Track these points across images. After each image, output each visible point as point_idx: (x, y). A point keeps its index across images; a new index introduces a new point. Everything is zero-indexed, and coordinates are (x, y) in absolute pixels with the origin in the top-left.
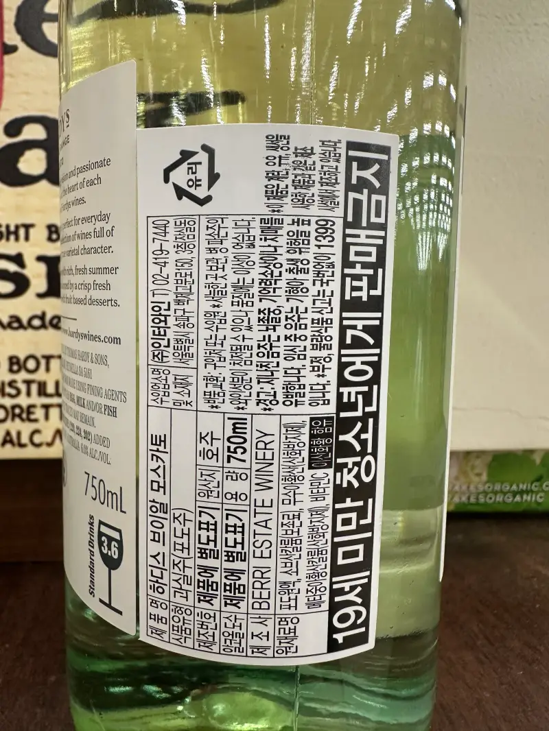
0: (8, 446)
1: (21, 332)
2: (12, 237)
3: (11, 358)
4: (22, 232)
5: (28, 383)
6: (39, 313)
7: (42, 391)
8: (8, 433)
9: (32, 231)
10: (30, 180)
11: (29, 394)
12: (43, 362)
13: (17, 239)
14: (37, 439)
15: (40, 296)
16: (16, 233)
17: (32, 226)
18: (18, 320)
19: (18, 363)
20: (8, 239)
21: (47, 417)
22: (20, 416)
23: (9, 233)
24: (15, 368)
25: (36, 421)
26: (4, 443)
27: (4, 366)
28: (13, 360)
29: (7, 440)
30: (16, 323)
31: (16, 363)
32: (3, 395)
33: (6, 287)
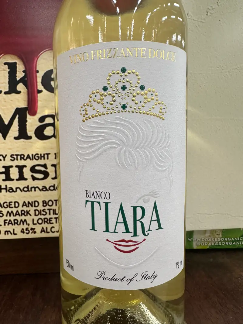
0: (43, 233)
1: (47, 192)
2: (43, 158)
4: (46, 156)
5: (49, 210)
6: (53, 185)
7: (55, 213)
8: (43, 228)
9: (49, 156)
10: (48, 138)
11: (50, 214)
12: (54, 202)
13: (44, 159)
14: (53, 230)
15: (53, 179)
16: (44, 157)
17: (49, 154)
18: (45, 187)
19: (46, 203)
20: (41, 159)
21: (56, 222)
22: (47, 222)
23: (41, 157)
24: (45, 205)
25: (52, 223)
26: (41, 232)
27: (41, 204)
28: (44, 202)
29: (43, 231)
30: (44, 189)
31: (45, 203)
32: (41, 215)
33: (41, 176)
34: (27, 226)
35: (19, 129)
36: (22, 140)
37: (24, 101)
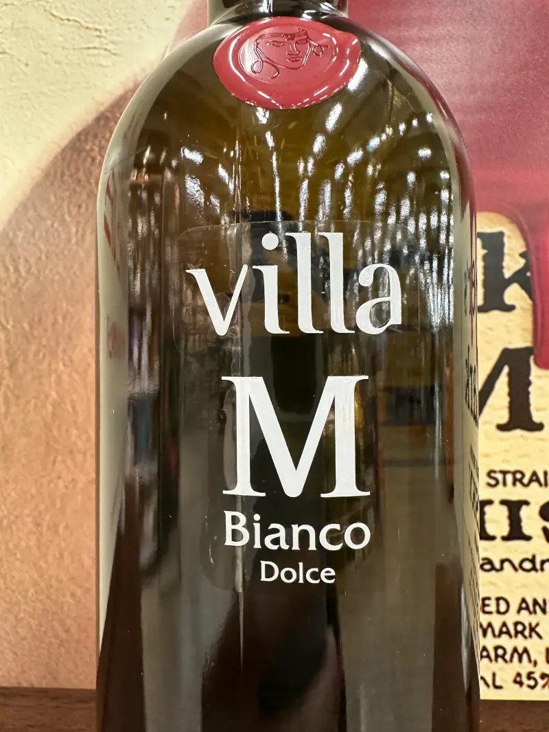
34: (530, 668)
35: (511, 403)
36: (518, 433)
37: (524, 330)
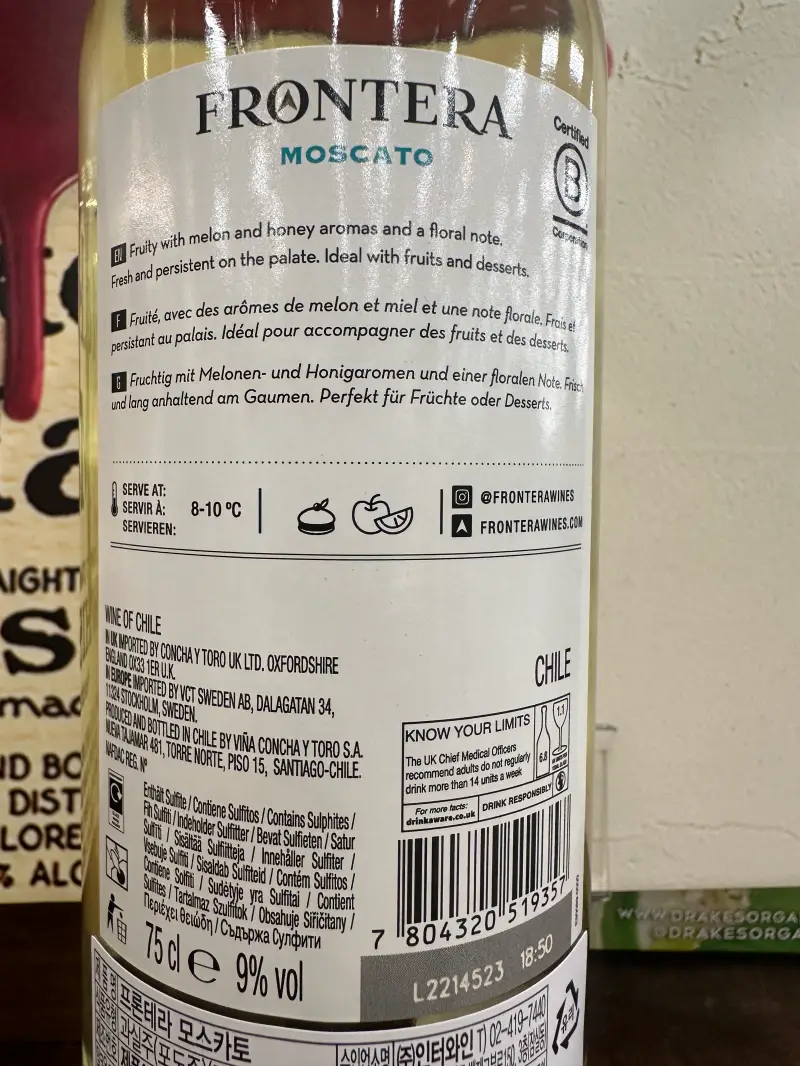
0: (41, 884)
1: (62, 720)
3: (46, 758)
5: (70, 792)
8: (41, 866)
11: (70, 809)
18: (57, 702)
19: (56, 764)
20: (46, 589)
22: (57, 841)
25: (80, 847)
26: (34, 881)
27: (37, 767)
28: (50, 761)
29: (40, 875)
30: (54, 708)
31: (53, 765)
32: (35, 810)
33: (42, 656)
